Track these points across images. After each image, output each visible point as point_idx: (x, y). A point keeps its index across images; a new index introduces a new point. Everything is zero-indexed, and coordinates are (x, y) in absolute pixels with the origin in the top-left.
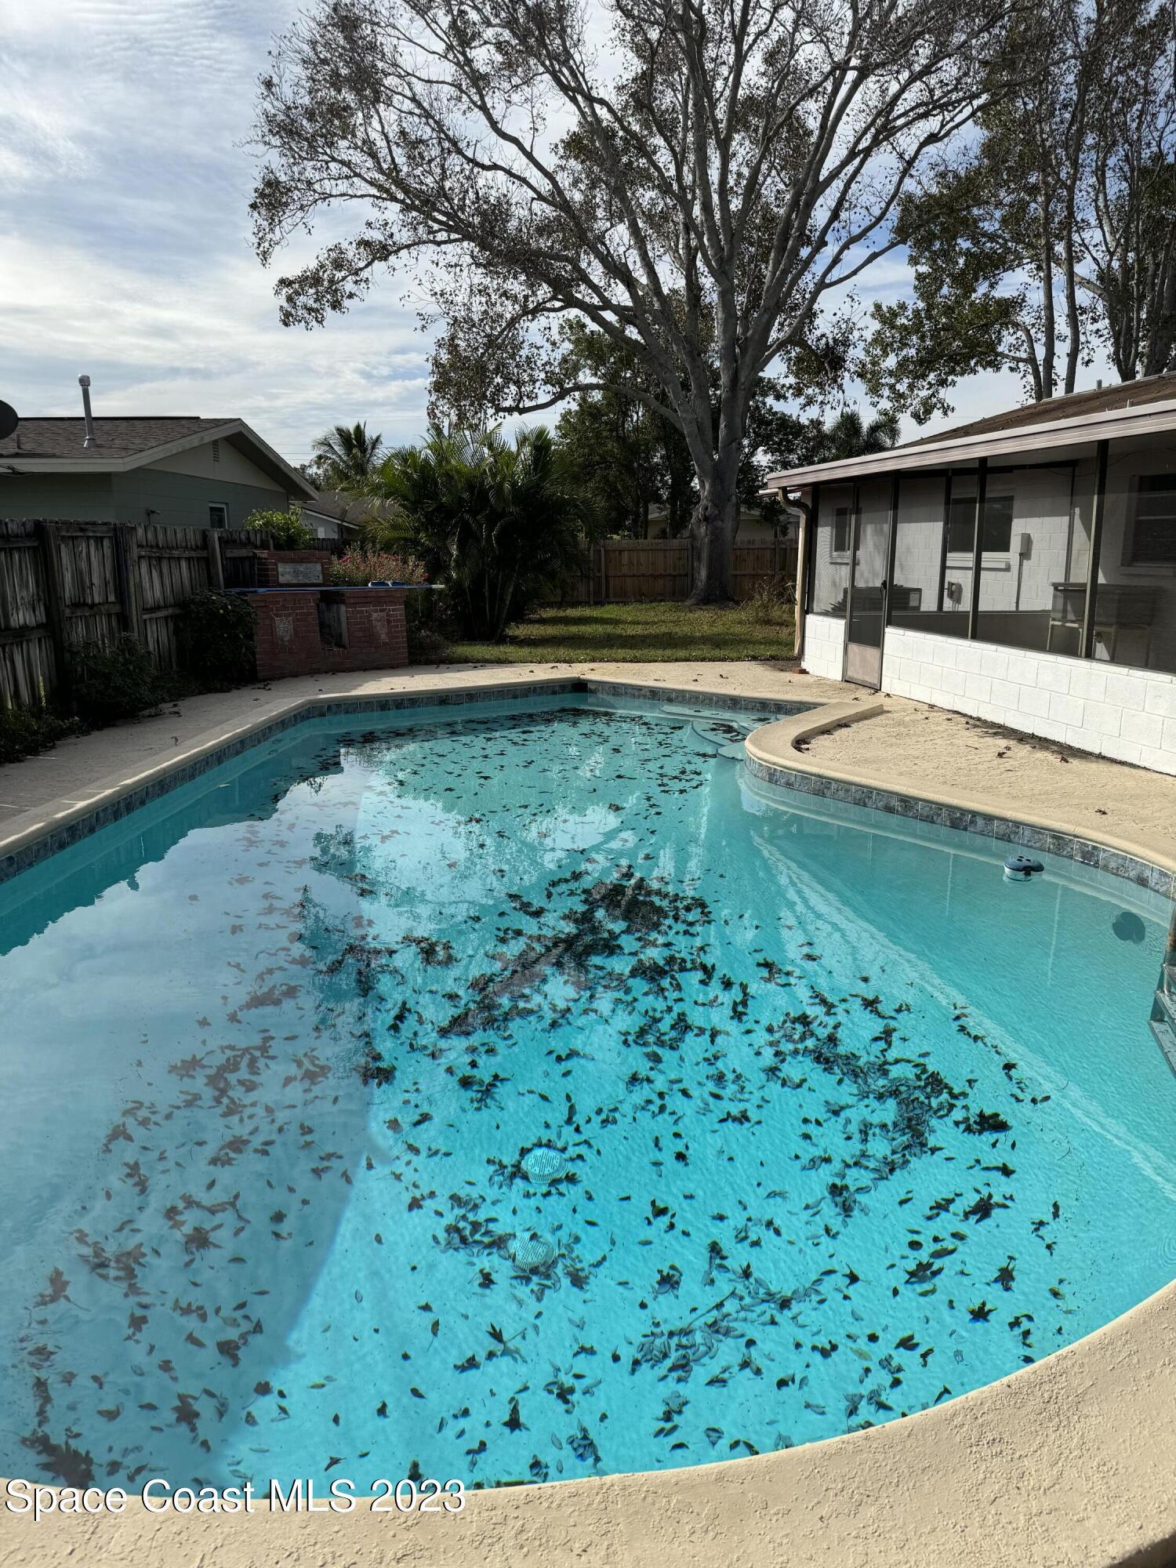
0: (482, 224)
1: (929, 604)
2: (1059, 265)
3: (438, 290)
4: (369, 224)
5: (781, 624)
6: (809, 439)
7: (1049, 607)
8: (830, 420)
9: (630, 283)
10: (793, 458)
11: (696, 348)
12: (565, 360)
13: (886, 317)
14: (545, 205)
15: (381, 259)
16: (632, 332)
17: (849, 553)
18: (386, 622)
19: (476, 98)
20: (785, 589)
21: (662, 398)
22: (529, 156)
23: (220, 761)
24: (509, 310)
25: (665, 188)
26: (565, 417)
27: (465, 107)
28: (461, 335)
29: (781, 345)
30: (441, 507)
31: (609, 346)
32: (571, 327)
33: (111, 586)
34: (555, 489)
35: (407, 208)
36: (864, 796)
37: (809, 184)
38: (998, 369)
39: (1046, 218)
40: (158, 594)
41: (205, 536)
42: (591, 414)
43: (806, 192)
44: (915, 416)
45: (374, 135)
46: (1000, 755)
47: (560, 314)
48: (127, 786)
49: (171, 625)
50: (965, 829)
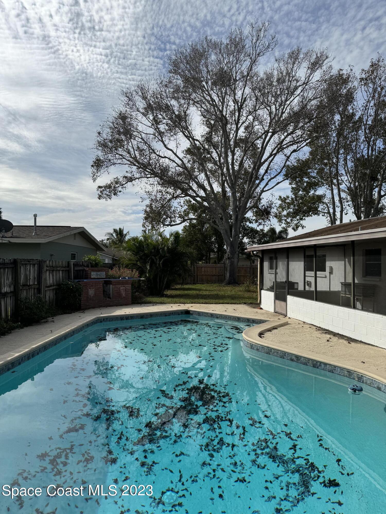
0: (161, 172)
1: (301, 288)
2: (335, 186)
3: (147, 191)
4: (127, 172)
5: (253, 292)
6: (260, 235)
7: (340, 290)
8: (266, 229)
9: (205, 190)
10: (255, 240)
11: (225, 208)
12: (185, 211)
13: (283, 200)
14: (180, 168)
15: (130, 182)
16: (206, 204)
17: (274, 270)
18: (125, 290)
19: (160, 138)
20: (254, 281)
21: (214, 222)
22: (175, 154)
23: (65, 338)
24: (169, 197)
25: (215, 163)
26: (184, 227)
27: (157, 140)
28: (153, 204)
29: (251, 208)
30: (145, 254)
31: (198, 207)
32: (187, 202)
33: (36, 279)
34: (181, 249)
35: (139, 168)
36: (283, 355)
37: (258, 163)
38: (319, 215)
39: (330, 173)
40: (51, 282)
41: (69, 263)
42: (193, 227)
43: (258, 165)
44: (293, 229)
45: (130, 148)
46: (328, 341)
47: (184, 198)
48: (33, 348)
49: (54, 292)
50: (318, 368)
